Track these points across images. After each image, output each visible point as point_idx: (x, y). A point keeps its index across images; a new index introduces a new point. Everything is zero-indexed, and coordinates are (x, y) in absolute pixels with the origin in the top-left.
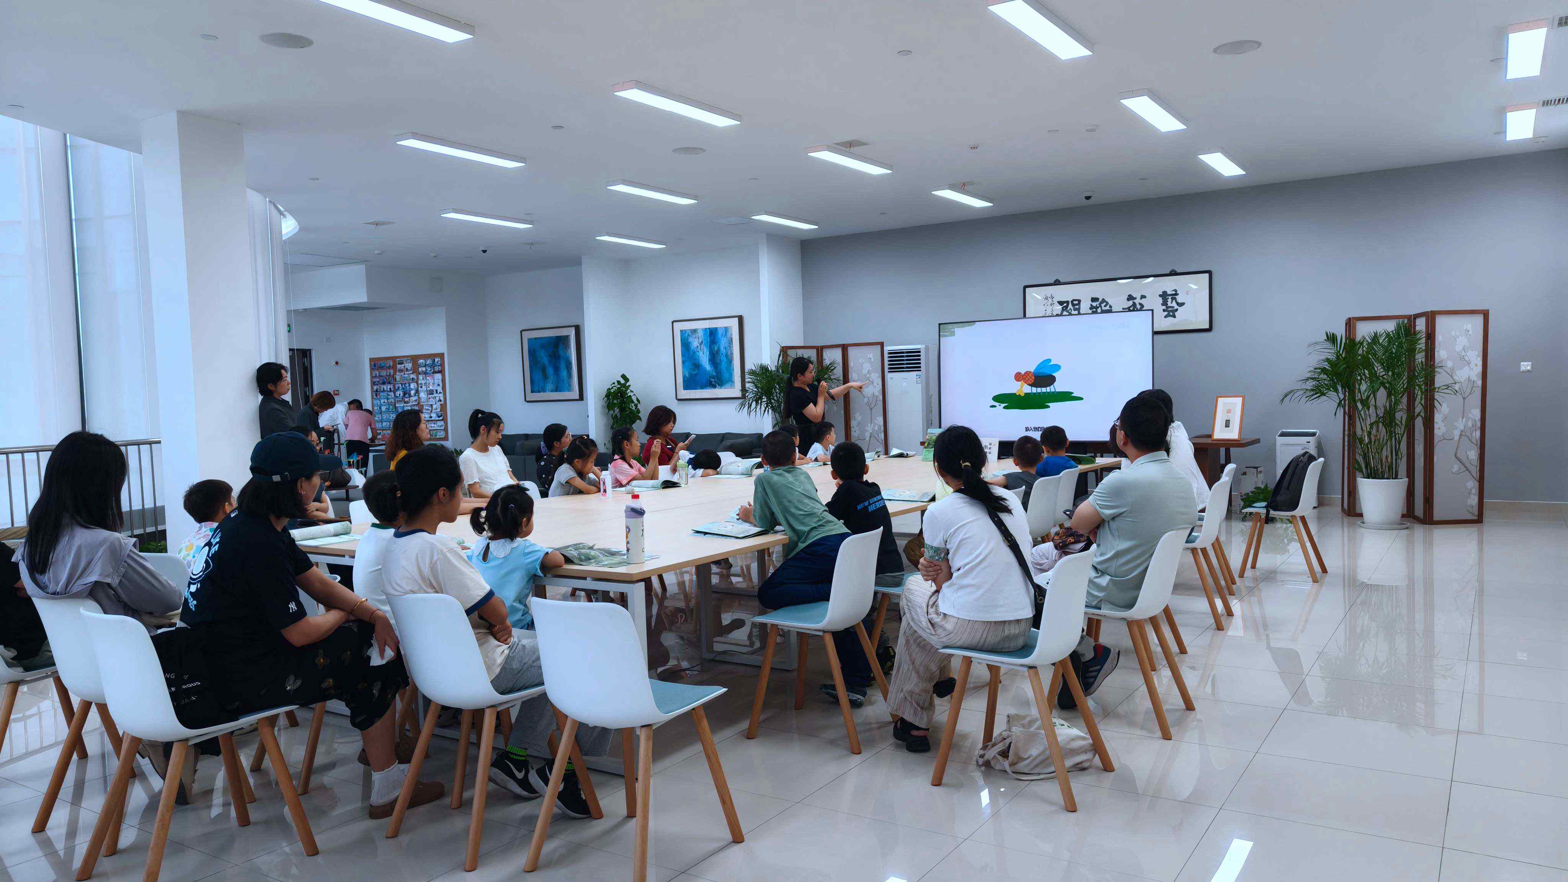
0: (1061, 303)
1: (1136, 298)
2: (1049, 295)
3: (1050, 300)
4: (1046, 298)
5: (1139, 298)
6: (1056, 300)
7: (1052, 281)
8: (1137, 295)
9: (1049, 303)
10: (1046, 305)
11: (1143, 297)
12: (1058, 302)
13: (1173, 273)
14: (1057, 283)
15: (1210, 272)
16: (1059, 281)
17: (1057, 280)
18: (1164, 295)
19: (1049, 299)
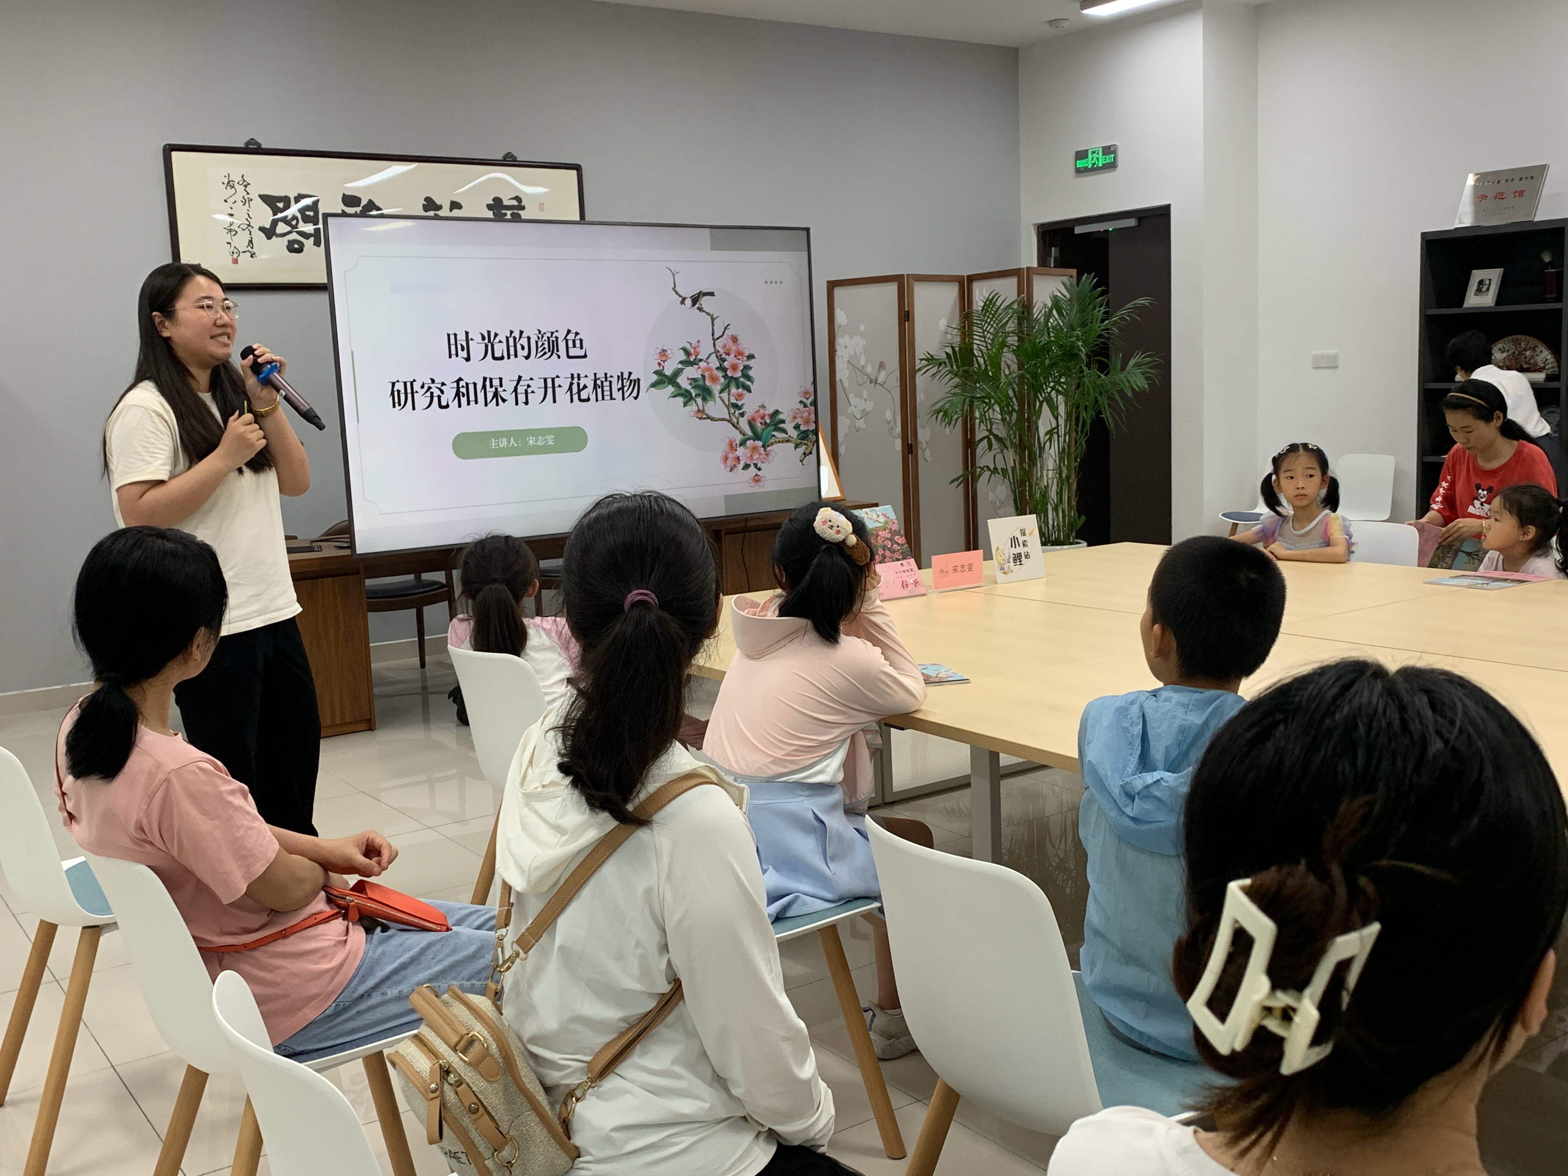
0: (269, 200)
1: (439, 208)
2: (237, 178)
3: (240, 189)
4: (230, 184)
5: (446, 206)
6: (254, 193)
7: (241, 144)
8: (443, 200)
9: (239, 197)
10: (230, 201)
11: (455, 205)
12: (260, 196)
13: (509, 161)
14: (253, 149)
15: (577, 168)
16: (259, 145)
17: (252, 141)
18: (497, 205)
19: (236, 186)
